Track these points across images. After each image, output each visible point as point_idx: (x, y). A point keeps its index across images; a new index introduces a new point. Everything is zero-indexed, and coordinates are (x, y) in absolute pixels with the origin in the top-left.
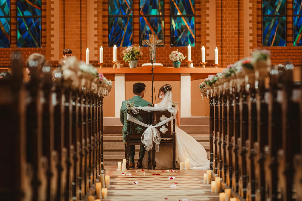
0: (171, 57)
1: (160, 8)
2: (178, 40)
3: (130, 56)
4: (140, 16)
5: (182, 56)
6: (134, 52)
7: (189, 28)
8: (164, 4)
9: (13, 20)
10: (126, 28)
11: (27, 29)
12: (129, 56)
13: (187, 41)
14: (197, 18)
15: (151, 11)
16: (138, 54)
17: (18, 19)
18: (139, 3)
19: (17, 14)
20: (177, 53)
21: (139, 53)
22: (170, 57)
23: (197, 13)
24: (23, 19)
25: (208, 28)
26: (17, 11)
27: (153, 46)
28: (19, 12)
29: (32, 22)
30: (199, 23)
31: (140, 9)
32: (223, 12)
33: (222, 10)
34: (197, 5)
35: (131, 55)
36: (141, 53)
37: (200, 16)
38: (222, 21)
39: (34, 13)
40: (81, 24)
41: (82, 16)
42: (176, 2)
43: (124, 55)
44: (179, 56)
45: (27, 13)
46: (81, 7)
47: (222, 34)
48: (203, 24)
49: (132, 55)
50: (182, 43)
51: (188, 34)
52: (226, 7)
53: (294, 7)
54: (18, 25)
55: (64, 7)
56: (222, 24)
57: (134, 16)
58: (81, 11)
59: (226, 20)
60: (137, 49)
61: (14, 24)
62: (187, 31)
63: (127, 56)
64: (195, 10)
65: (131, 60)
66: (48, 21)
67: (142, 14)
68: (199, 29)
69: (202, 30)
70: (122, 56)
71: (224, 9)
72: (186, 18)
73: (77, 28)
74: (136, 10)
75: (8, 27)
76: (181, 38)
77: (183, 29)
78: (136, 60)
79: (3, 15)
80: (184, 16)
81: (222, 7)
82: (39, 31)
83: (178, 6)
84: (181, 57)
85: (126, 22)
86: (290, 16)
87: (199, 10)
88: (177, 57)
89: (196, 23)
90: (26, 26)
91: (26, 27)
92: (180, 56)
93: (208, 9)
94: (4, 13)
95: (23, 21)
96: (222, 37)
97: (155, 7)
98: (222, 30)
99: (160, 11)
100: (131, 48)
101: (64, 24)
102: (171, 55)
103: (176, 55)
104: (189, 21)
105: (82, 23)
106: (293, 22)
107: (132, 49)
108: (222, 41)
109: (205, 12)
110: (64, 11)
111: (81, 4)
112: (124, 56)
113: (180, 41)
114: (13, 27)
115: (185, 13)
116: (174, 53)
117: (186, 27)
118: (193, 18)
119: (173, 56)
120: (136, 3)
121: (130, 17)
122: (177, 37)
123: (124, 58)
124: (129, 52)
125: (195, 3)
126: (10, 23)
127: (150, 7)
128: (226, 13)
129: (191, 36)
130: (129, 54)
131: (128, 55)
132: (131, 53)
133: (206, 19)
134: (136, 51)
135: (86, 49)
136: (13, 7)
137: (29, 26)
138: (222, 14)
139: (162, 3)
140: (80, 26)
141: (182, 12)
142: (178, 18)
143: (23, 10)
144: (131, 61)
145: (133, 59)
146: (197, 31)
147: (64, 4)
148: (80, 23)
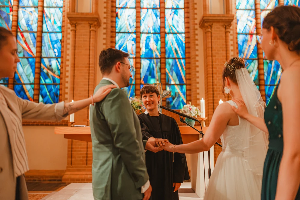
1: (157, 78)
2: (172, 104)
4: (141, 84)
5: (198, 111)
6: (134, 105)
7: (181, 94)
8: (161, 74)
9: (36, 87)
10: (130, 93)
11: (48, 94)
13: (179, 105)
14: (187, 86)
15: (150, 80)
16: (139, 109)
17: (41, 86)
18: (140, 74)
19: (40, 81)
20: (191, 108)
21: (140, 107)
23: (188, 82)
24: (45, 86)
25: (198, 94)
26: (40, 79)
28: (41, 80)
29: (52, 88)
30: (190, 90)
31: (140, 79)
32: (214, 78)
33: (213, 77)
34: (187, 75)
37: (190, 85)
38: (213, 85)
39: (54, 80)
40: (89, 88)
41: (90, 80)
42: (171, 73)
44: (194, 111)
45: (48, 81)
46: (89, 73)
47: (213, 97)
48: (193, 90)
50: (176, 106)
51: (181, 99)
52: (216, 73)
53: (265, 78)
54: (40, 91)
55: (74, 73)
56: (213, 88)
57: (136, 84)
58: (89, 76)
59: (216, 85)
61: (37, 89)
62: (179, 97)
64: (186, 79)
66: (63, 87)
67: (143, 83)
68: (190, 95)
69: (193, 95)
71: (214, 75)
72: (179, 86)
73: (85, 90)
74: (138, 79)
75: (32, 92)
76: (175, 102)
77: (177, 95)
79: (28, 82)
80: (177, 85)
81: (212, 74)
82: (57, 96)
83: (172, 76)
84: (196, 112)
85: (129, 90)
86: (262, 85)
87: (190, 79)
88: (191, 111)
89: (187, 90)
90: (47, 91)
91: (46, 93)
92: (196, 110)
93: (198, 77)
94: (29, 80)
95: (44, 88)
96: (213, 100)
97: (153, 77)
98: (213, 94)
99: (158, 80)
101: (74, 88)
102: (182, 110)
103: (190, 110)
104: (182, 88)
105: (90, 86)
106: (265, 90)
108: (213, 103)
109: (196, 80)
110: (74, 76)
111: (89, 70)
113: (174, 105)
114: (36, 92)
115: (178, 82)
116: (187, 107)
117: (179, 94)
118: (184, 86)
119: (186, 110)
120: (138, 74)
121: (133, 85)
122: (171, 102)
125: (186, 74)
126: (34, 89)
127: (150, 77)
128: (216, 79)
129: (183, 101)
133: (196, 86)
136: (37, 75)
137: (49, 92)
138: (213, 80)
139: (159, 74)
140: (87, 89)
141: (175, 81)
142: (172, 86)
143: (45, 79)
146: (188, 97)
147: (74, 70)
148: (88, 86)
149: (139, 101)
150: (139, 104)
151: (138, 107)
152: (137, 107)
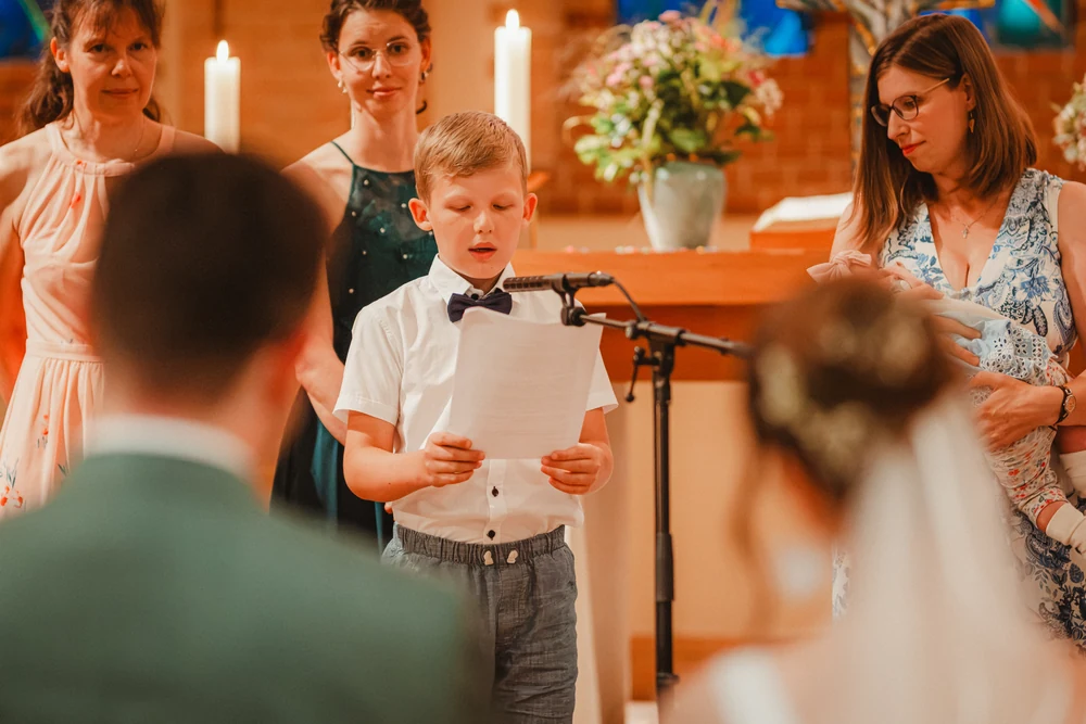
0: (1070, 130)
3: (644, 116)
6: (687, 76)
12: (637, 124)
16: (724, 105)
21: (735, 91)
22: (1061, 137)
27: (886, 16)
35: (654, 115)
36: (769, 94)
43: (592, 110)
49: (664, 112)
60: (720, 54)
63: (624, 126)
65: (658, 160)
70: (572, 122)
78: (713, 157)
100: (663, 34)
102: (1068, 112)
107: (666, 50)
112: (594, 121)
123: (586, 147)
124: (638, 86)
130: (633, 100)
131: (628, 114)
132: (660, 95)
134: (711, 72)
135: (212, 54)
144: (662, 174)
145: (682, 155)
149: (724, 45)
150: (728, 66)
151: (723, 92)
152: (714, 96)
